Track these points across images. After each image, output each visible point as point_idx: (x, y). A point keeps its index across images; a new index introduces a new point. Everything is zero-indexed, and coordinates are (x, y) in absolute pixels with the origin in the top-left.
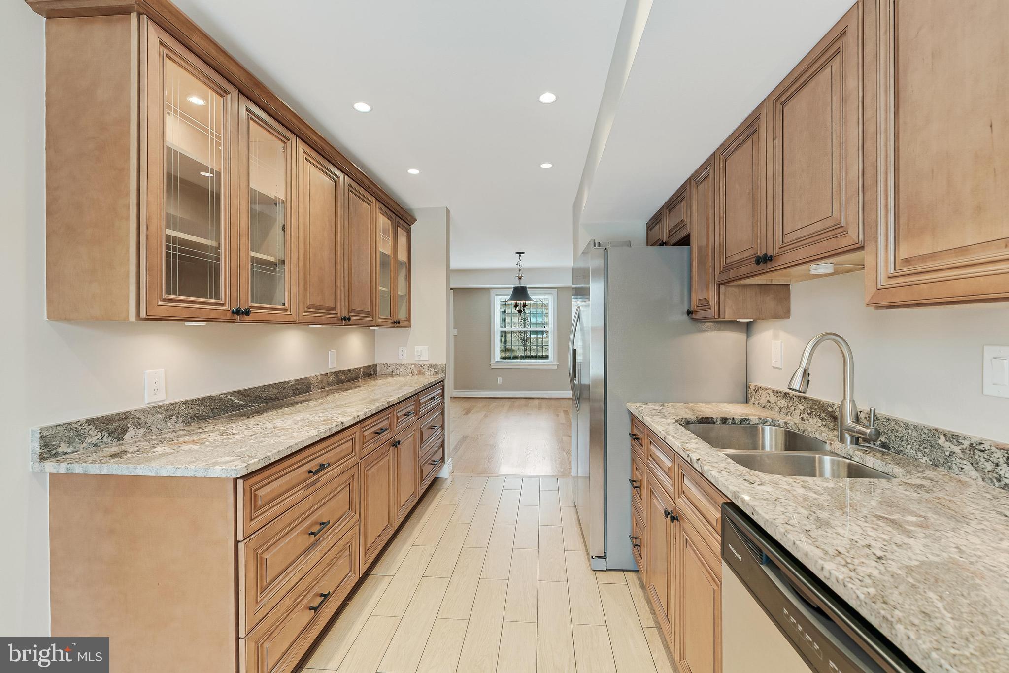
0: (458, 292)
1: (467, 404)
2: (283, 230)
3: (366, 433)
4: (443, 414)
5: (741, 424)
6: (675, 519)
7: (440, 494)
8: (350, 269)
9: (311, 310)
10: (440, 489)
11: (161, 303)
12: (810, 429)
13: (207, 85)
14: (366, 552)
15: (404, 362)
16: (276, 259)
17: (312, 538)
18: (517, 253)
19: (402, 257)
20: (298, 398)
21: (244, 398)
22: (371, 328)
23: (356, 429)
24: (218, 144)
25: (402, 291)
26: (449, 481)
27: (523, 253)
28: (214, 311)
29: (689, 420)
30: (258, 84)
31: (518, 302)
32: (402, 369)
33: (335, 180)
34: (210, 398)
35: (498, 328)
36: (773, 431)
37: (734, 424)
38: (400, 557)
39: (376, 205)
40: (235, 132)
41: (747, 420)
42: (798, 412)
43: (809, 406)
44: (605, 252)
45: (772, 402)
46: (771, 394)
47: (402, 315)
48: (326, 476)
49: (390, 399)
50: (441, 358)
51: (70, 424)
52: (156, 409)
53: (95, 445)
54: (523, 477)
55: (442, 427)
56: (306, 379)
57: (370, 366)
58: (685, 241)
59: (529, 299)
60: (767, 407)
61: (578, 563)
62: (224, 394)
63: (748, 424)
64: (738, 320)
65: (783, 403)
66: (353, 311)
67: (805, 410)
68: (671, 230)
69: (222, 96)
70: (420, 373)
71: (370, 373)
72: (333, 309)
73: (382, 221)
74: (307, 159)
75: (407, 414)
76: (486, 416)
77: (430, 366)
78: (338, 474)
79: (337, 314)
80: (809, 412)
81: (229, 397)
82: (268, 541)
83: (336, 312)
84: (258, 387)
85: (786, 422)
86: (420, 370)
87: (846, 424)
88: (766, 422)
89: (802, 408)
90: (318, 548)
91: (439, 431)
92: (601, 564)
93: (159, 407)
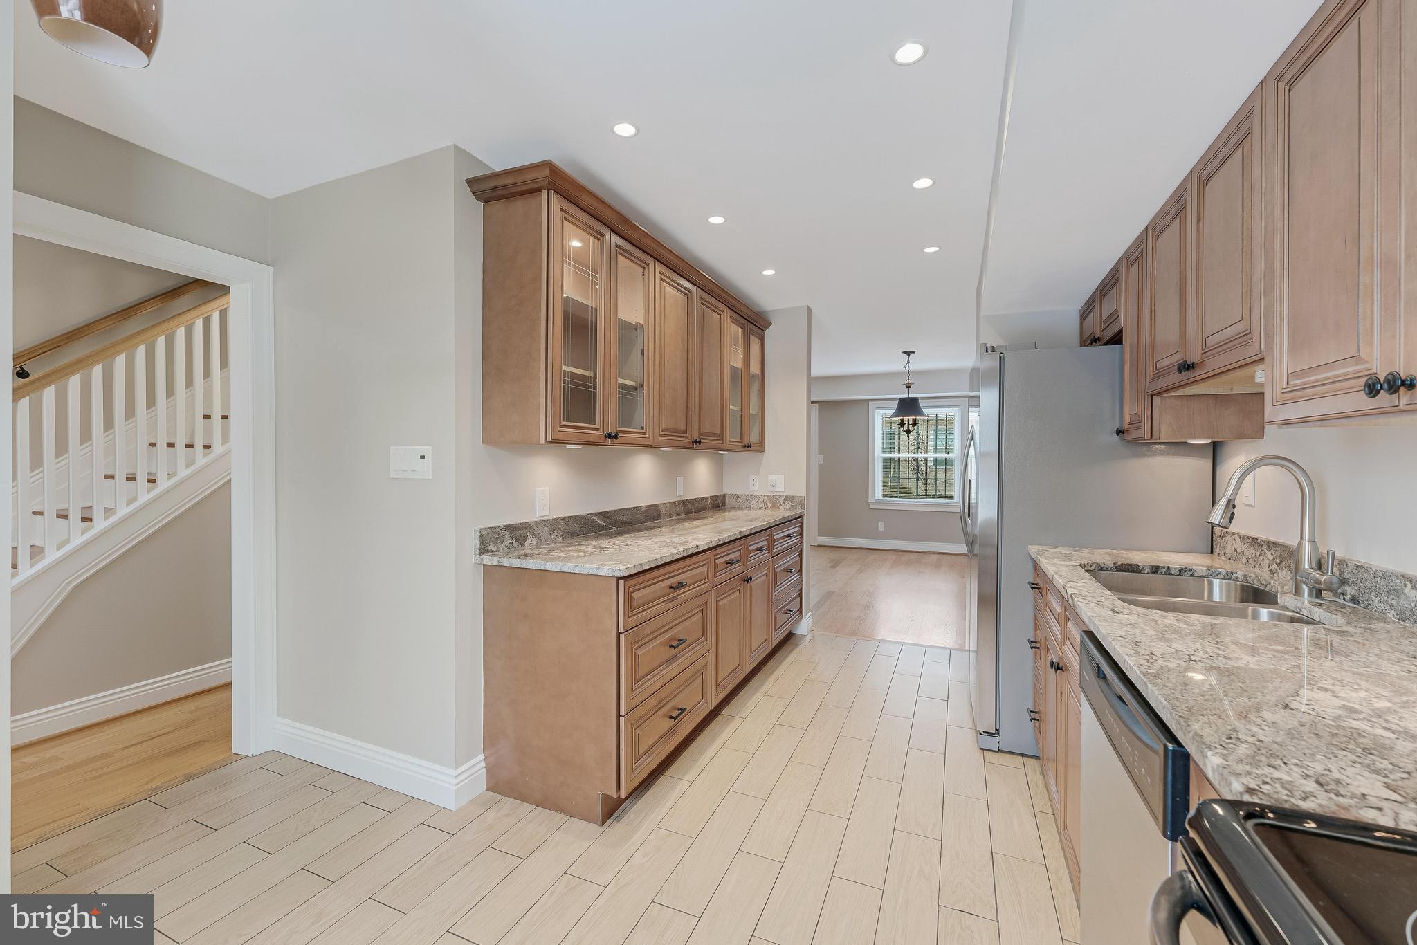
0: (827, 408)
1: (835, 555)
2: (643, 354)
3: (718, 561)
4: (801, 556)
5: (1180, 575)
6: (1059, 668)
7: (796, 651)
8: (701, 388)
9: (666, 433)
10: (797, 645)
11: (560, 429)
12: (1272, 582)
13: (588, 233)
14: (717, 686)
15: (755, 493)
16: (636, 383)
17: (673, 651)
18: (905, 352)
19: (755, 369)
20: (649, 524)
21: (605, 519)
22: (720, 452)
23: (709, 554)
24: (596, 284)
25: (754, 409)
26: (808, 638)
27: (913, 352)
28: (593, 435)
29: (1102, 565)
30: (626, 221)
31: (906, 418)
32: (754, 501)
33: (687, 295)
34: (580, 517)
35: (879, 454)
36: (1224, 584)
37: (1170, 574)
38: (752, 703)
39: (727, 313)
40: (608, 270)
41: (1190, 570)
42: (1266, 562)
43: (1279, 555)
44: (1000, 357)
45: (1239, 551)
46: (1238, 540)
47: (754, 438)
48: (684, 594)
49: (742, 530)
50: (801, 491)
51: (495, 528)
52: (546, 522)
53: (509, 548)
54: (903, 644)
55: (800, 572)
56: (656, 506)
57: (717, 496)
58: (1117, 339)
59: (922, 414)
60: (1234, 558)
61: (964, 741)
62: (591, 514)
63: (1191, 575)
64: (1189, 441)
65: (1251, 551)
66: (704, 434)
67: (1274, 559)
68: (1105, 322)
69: (599, 239)
70: (774, 507)
71: (717, 504)
72: (684, 432)
73: (733, 330)
74: (663, 280)
75: (759, 549)
76: (860, 571)
77: (787, 498)
78: (694, 596)
79: (687, 437)
80: (1278, 561)
81: (594, 517)
82: (640, 640)
83: (687, 435)
84: (616, 511)
85: (1246, 575)
86: (774, 501)
87: (1303, 571)
88: (1218, 574)
89: (1271, 557)
90: (677, 663)
91: (795, 577)
92: (992, 743)
93: (546, 521)
